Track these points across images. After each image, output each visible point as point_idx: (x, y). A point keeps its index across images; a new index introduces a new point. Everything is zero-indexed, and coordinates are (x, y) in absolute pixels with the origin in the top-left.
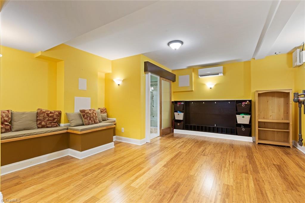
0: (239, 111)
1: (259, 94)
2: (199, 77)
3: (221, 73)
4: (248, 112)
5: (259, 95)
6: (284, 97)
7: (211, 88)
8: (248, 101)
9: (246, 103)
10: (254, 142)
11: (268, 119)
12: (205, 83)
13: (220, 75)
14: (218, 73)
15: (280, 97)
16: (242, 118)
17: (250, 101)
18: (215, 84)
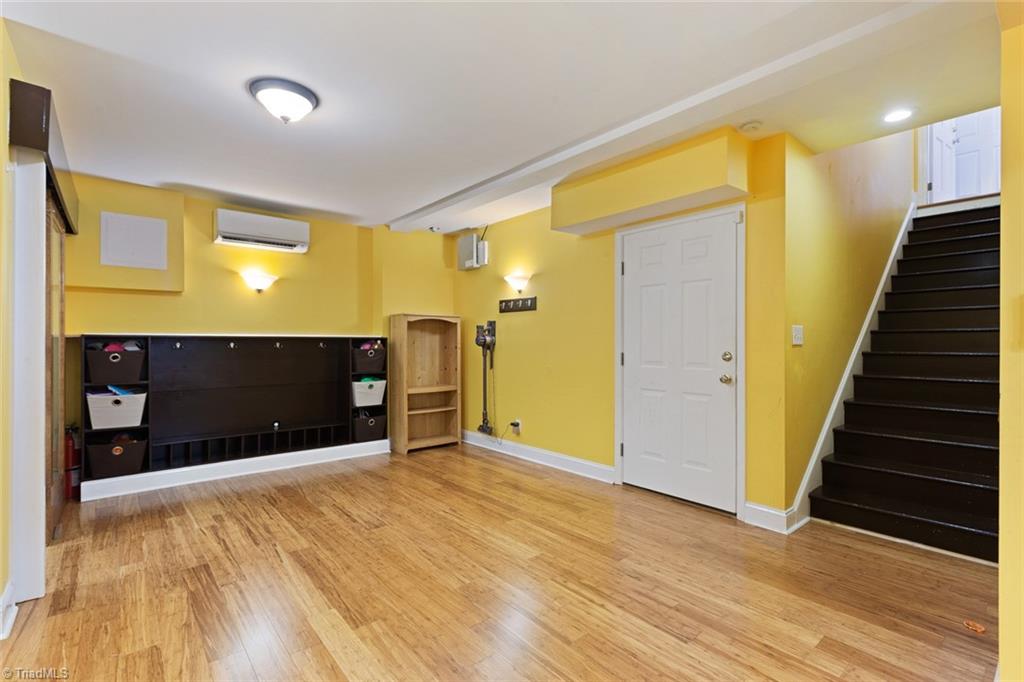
0: (359, 370)
1: (409, 323)
2: (219, 240)
3: (303, 244)
4: (378, 371)
5: (411, 325)
6: (440, 333)
7: (259, 291)
8: (379, 342)
9: (376, 347)
10: (393, 451)
11: (416, 386)
12: (234, 269)
13: (296, 250)
14: (293, 243)
15: (434, 332)
16: (369, 390)
17: (384, 341)
18: (277, 278)
